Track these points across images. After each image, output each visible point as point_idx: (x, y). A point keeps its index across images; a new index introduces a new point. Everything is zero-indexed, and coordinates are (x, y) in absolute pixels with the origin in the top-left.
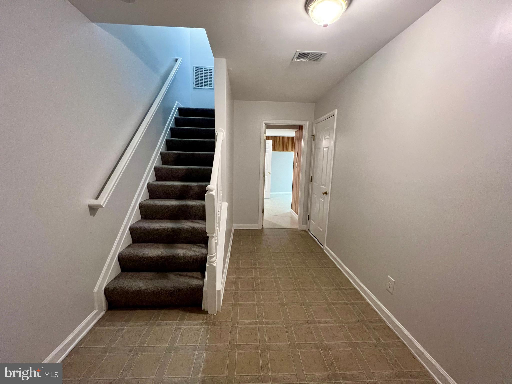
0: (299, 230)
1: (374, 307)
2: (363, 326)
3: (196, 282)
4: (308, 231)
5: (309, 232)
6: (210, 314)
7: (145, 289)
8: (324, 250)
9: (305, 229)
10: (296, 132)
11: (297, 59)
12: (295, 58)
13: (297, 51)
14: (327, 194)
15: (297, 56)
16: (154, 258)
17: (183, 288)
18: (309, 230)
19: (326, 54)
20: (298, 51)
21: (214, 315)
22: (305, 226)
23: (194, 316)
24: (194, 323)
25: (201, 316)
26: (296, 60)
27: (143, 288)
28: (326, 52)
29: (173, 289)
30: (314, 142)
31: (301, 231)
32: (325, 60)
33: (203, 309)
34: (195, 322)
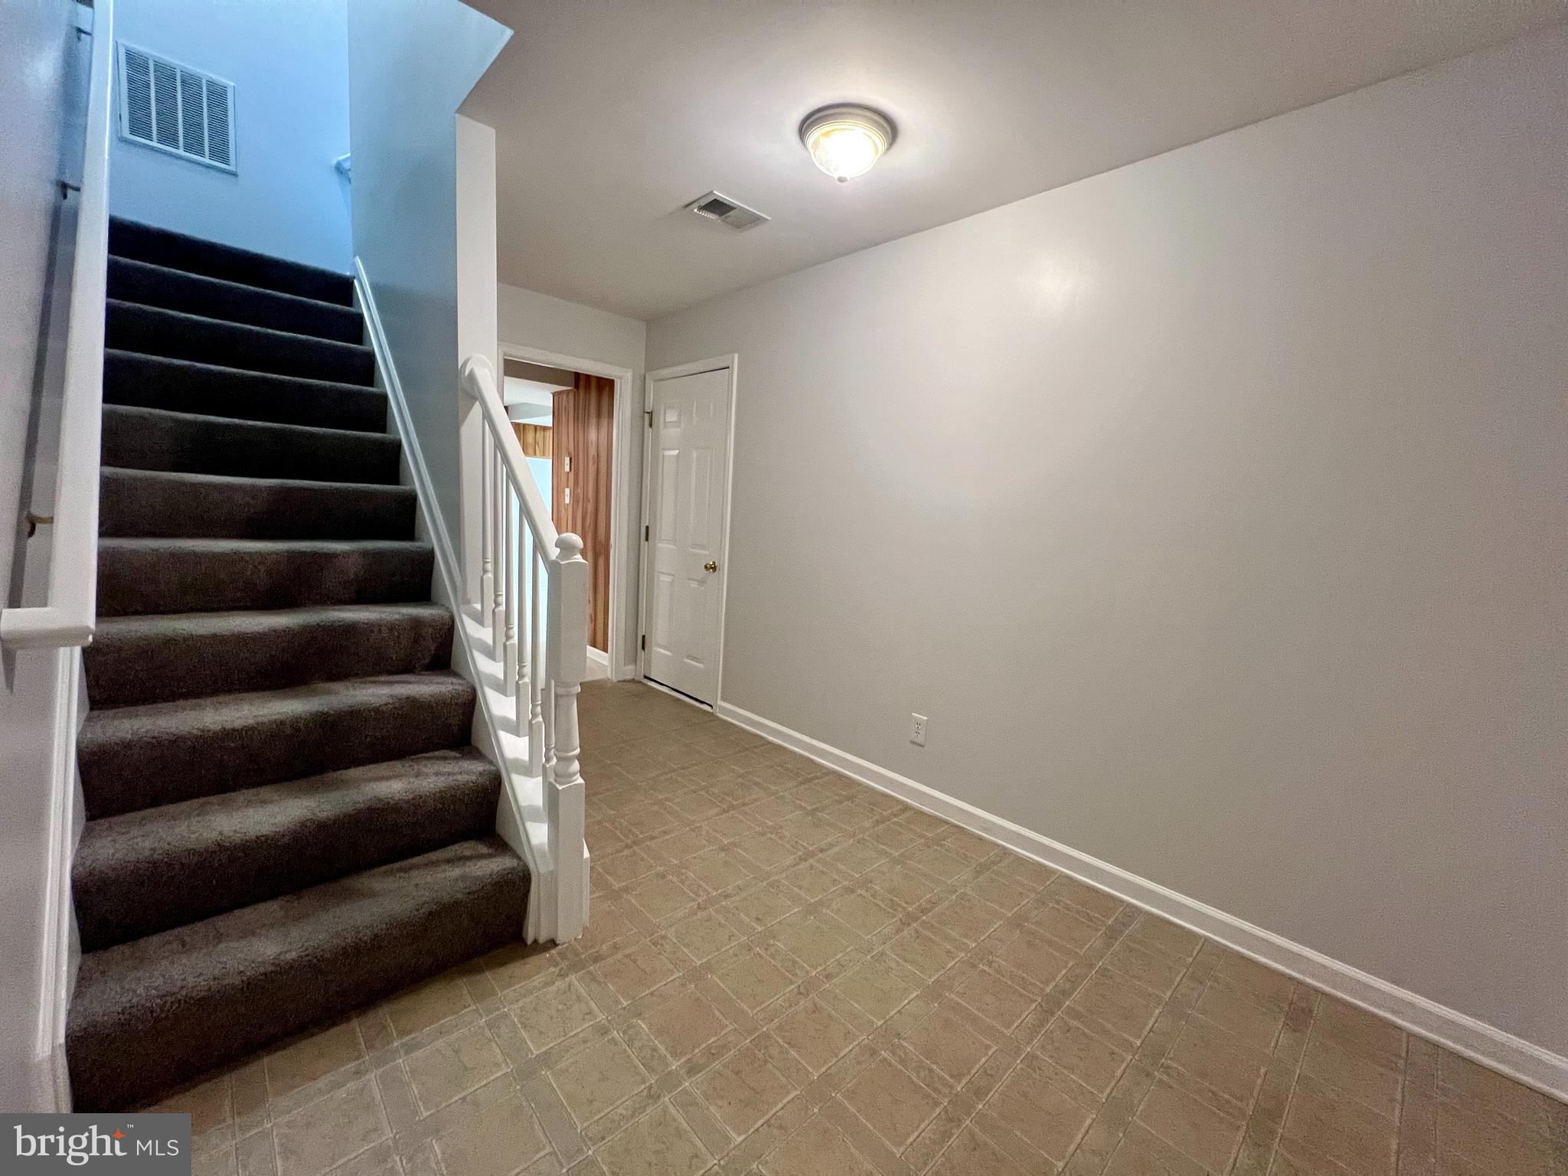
0: (615, 680)
1: (885, 790)
2: (890, 827)
3: (489, 867)
4: (643, 681)
5: (645, 681)
6: (563, 944)
7: (303, 954)
8: (718, 714)
9: (633, 677)
10: (556, 395)
11: (701, 208)
12: (696, 205)
13: (712, 192)
14: (714, 569)
15: (703, 203)
16: (284, 836)
17: (459, 896)
18: (646, 677)
19: (766, 220)
20: (715, 192)
21: (575, 939)
22: (631, 667)
23: (516, 968)
24: (535, 983)
25: (534, 961)
26: (696, 210)
27: (293, 955)
28: (769, 219)
29: (421, 911)
30: (648, 431)
31: (625, 684)
32: (753, 234)
33: (529, 942)
34: (537, 980)
